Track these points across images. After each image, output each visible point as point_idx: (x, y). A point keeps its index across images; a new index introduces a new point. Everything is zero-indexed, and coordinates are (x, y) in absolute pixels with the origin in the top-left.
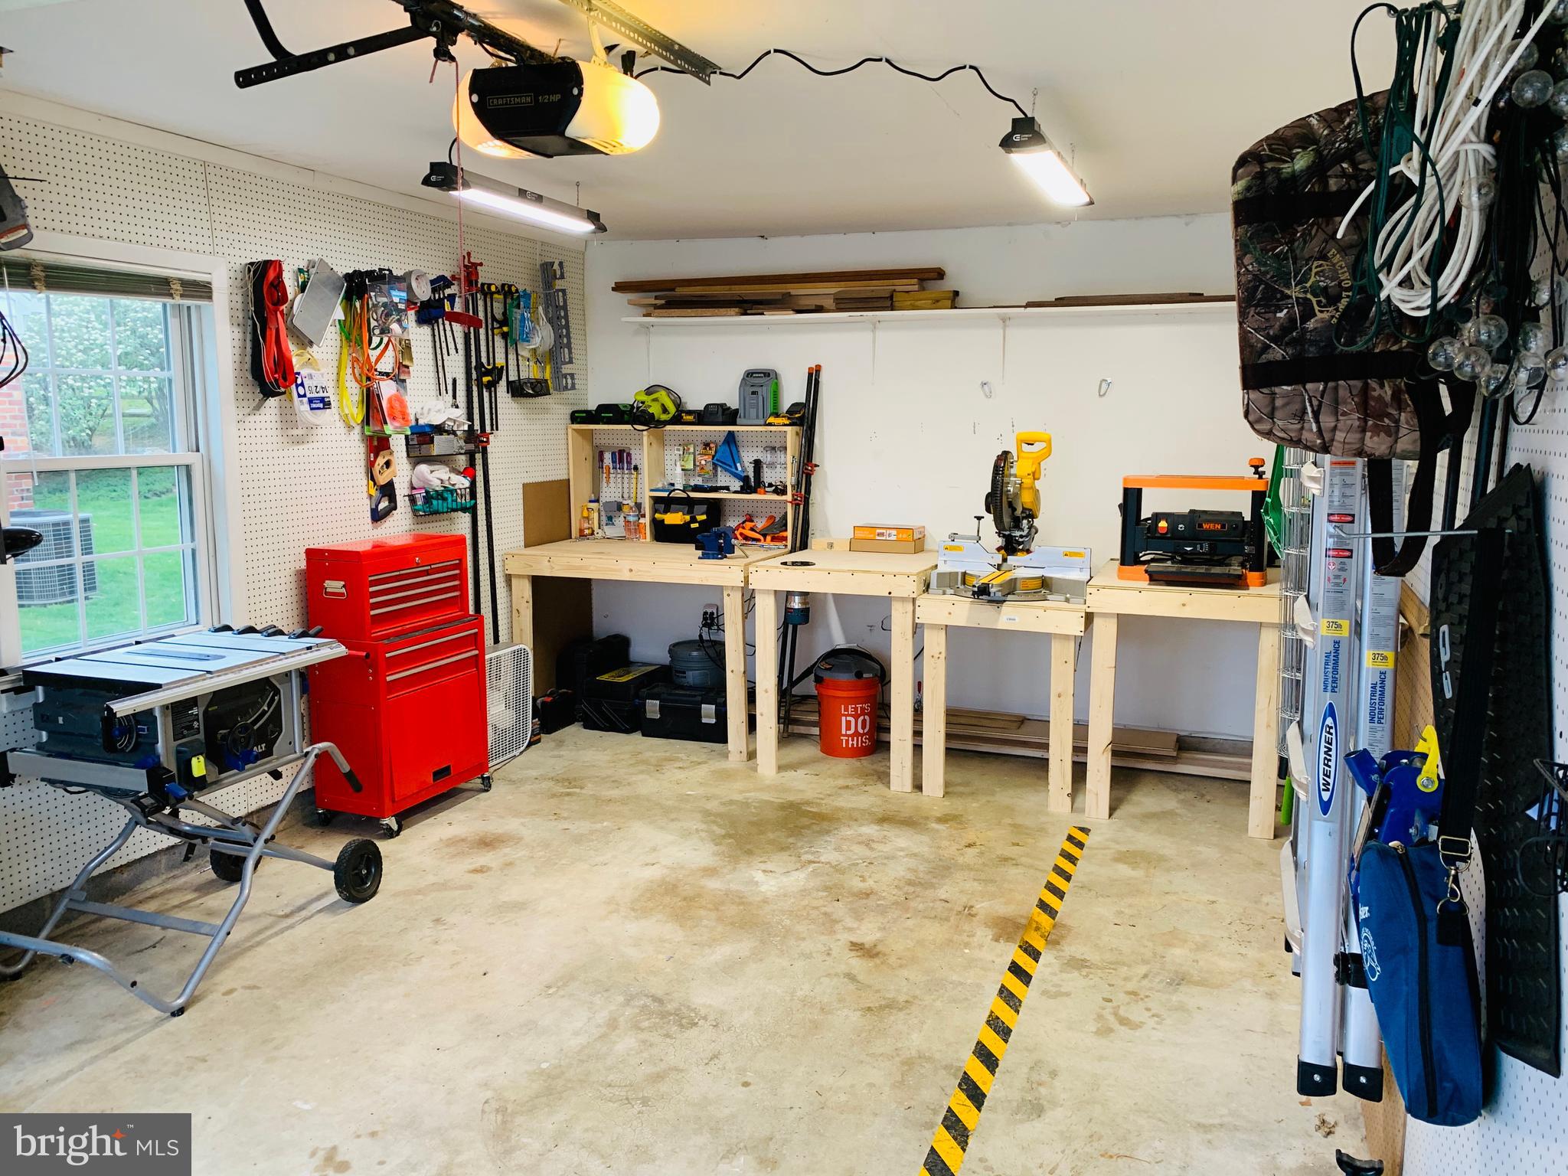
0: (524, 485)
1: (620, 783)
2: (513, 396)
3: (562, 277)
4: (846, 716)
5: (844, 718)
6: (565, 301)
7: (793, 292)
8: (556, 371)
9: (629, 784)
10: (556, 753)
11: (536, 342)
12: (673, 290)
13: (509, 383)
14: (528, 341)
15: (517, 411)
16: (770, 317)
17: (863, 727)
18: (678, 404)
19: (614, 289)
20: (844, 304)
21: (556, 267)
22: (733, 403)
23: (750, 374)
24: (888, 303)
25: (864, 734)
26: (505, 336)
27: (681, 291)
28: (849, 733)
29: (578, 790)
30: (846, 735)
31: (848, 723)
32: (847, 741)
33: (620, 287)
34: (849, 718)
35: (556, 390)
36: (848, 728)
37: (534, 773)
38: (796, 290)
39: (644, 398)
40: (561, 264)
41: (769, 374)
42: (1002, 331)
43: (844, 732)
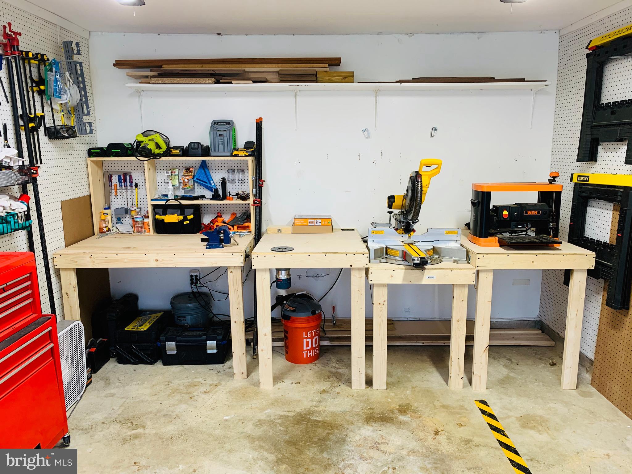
0: (62, 202)
1: (170, 416)
2: (50, 138)
3: (79, 53)
4: (306, 338)
5: (305, 340)
6: (82, 70)
7: (247, 70)
8: (79, 120)
9: (178, 417)
10: (108, 392)
11: (65, 99)
12: (161, 67)
13: (47, 129)
14: (60, 97)
15: (53, 149)
16: (236, 85)
17: (315, 344)
18: (167, 143)
19: (114, 65)
20: (284, 78)
21: (74, 45)
22: (206, 142)
23: (216, 123)
24: (315, 78)
25: (316, 347)
26: (41, 93)
27: (165, 67)
28: (308, 348)
29: (140, 430)
30: (306, 350)
31: (307, 343)
32: (307, 354)
33: (119, 64)
34: (308, 340)
35: (80, 134)
36: (307, 346)
37: (99, 417)
38: (248, 68)
39: (141, 138)
40: (77, 44)
41: (229, 123)
42: (374, 98)
43: (305, 348)
